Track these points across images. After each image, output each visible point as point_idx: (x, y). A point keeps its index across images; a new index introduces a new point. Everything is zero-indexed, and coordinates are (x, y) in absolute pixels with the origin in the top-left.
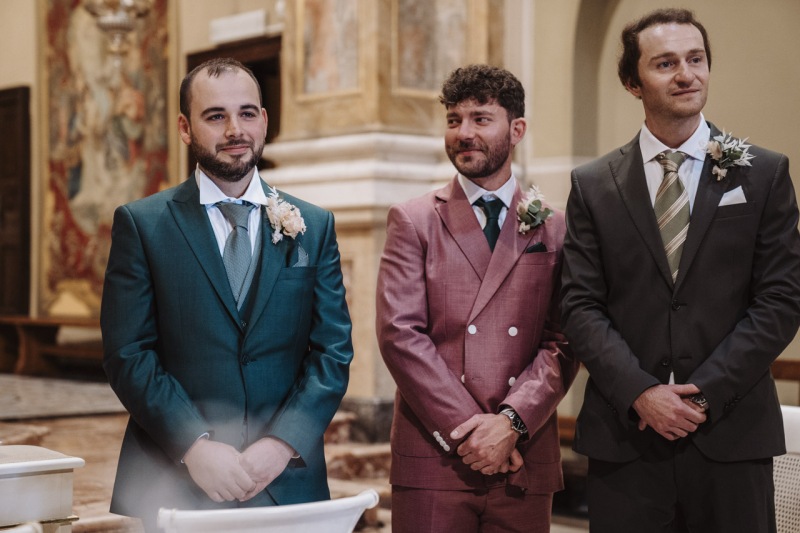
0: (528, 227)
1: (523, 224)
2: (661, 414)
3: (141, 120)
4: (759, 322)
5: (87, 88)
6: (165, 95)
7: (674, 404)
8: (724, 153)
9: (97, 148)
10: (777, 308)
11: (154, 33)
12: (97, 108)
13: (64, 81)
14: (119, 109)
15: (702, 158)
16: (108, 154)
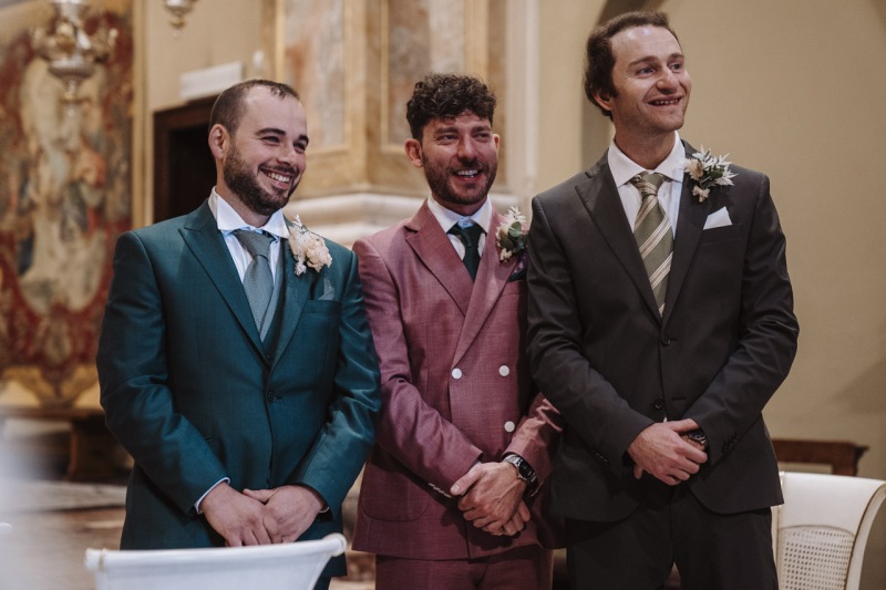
0: (508, 254)
1: (504, 250)
2: (661, 456)
3: (102, 184)
4: (755, 352)
5: (41, 151)
6: (129, 158)
7: (673, 442)
8: (705, 172)
9: (51, 218)
10: (772, 337)
11: (118, 89)
12: (52, 173)
13: (16, 144)
14: (77, 174)
15: (680, 178)
16: (64, 224)
